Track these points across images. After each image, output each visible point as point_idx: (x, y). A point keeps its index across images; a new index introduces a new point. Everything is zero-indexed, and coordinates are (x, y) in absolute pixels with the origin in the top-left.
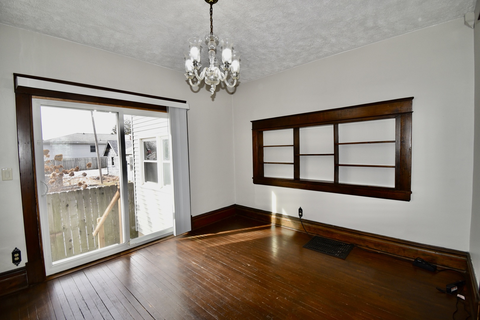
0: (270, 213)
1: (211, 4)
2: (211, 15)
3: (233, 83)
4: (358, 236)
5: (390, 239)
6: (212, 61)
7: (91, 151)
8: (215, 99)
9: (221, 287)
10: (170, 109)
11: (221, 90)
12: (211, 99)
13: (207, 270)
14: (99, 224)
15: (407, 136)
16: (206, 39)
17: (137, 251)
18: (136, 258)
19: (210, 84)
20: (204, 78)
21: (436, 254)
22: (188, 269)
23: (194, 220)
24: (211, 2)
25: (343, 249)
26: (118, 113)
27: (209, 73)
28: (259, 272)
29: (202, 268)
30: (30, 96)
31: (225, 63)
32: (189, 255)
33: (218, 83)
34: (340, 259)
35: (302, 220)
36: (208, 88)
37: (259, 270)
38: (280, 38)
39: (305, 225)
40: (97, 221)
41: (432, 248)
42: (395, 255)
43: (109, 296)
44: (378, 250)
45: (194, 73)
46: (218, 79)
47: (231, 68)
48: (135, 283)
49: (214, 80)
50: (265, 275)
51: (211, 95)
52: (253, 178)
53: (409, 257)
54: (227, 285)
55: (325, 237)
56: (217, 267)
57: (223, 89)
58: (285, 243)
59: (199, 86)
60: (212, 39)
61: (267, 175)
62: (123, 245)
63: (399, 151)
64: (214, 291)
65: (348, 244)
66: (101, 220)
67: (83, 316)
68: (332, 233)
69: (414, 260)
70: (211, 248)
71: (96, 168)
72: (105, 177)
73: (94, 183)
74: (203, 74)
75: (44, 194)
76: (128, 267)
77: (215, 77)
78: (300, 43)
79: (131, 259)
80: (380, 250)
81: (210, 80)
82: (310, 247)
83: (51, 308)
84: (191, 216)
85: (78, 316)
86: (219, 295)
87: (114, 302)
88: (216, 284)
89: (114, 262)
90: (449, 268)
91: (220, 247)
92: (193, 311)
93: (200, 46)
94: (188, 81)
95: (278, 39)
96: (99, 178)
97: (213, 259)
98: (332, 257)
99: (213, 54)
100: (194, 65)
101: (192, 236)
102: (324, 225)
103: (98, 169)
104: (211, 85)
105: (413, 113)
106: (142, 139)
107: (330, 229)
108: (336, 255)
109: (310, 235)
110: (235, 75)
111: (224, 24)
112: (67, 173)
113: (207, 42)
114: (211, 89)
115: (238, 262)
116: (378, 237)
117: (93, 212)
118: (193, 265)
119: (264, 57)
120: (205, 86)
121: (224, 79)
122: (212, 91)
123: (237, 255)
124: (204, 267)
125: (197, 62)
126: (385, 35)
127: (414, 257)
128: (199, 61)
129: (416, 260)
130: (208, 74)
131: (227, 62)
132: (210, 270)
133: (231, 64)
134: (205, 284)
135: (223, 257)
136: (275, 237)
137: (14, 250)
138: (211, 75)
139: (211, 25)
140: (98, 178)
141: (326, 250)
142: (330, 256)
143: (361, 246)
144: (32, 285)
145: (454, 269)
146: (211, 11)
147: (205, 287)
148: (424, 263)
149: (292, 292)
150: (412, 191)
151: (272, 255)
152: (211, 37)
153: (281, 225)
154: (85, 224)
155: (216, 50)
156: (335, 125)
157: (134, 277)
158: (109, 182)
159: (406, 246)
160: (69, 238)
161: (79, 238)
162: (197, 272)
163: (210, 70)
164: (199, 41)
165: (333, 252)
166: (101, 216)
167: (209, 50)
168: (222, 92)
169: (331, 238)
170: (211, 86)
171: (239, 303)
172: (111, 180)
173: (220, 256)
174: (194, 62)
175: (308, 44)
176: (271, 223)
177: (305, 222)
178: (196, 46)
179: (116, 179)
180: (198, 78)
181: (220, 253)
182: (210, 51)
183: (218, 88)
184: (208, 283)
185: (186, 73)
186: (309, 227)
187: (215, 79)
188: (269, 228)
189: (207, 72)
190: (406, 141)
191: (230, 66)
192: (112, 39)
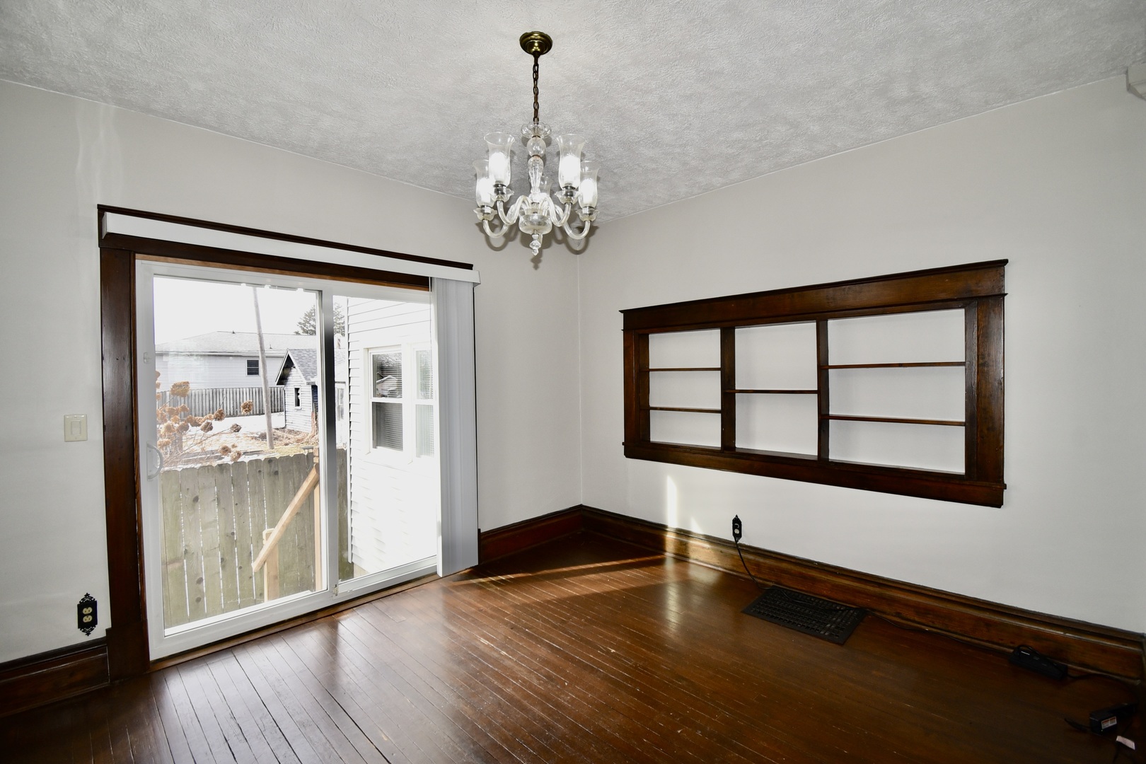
0: (662, 528)
1: (536, 55)
2: (536, 79)
3: (581, 229)
4: (877, 590)
5: (954, 599)
6: (536, 181)
7: (249, 374)
8: (541, 265)
9: (549, 700)
10: (435, 284)
11: (554, 245)
12: (532, 264)
13: (515, 660)
14: (268, 544)
15: (993, 352)
16: (524, 132)
17: (354, 609)
18: (351, 626)
19: (530, 232)
20: (518, 219)
21: (1067, 637)
22: (470, 654)
23: (485, 539)
24: (536, 51)
25: (839, 620)
26: (320, 292)
27: (528, 207)
28: (636, 668)
29: (504, 653)
30: (132, 255)
31: (566, 187)
32: (473, 621)
33: (547, 231)
34: (830, 644)
35: (740, 547)
36: (527, 240)
37: (636, 664)
38: (690, 124)
39: (749, 560)
40: (264, 537)
41: (1055, 622)
42: (964, 636)
43: (290, 711)
44: (924, 625)
45: (495, 207)
46: (549, 222)
47: (577, 198)
48: (349, 683)
49: (539, 224)
50: (651, 676)
51: (531, 257)
52: (623, 444)
53: (1000, 642)
54: (562, 696)
55: (797, 589)
56: (538, 652)
57: (559, 242)
58: (696, 600)
59: (506, 235)
60: (538, 132)
61: (656, 437)
62: (323, 594)
63: (975, 387)
64: (531, 710)
65: (851, 608)
66: (272, 536)
67: (233, 755)
68: (814, 580)
69: (1012, 651)
70: (524, 607)
71: (258, 412)
72: (279, 433)
73: (253, 447)
74: (515, 209)
75: (154, 472)
76: (332, 647)
77: (543, 217)
78: (737, 135)
79: (340, 627)
80: (930, 624)
81: (532, 223)
82: (760, 612)
83: (160, 734)
84: (479, 530)
85: (223, 754)
86: (543, 719)
87: (301, 725)
88: (536, 693)
89: (302, 633)
90: (1099, 673)
91: (545, 605)
92: (482, 754)
93: (511, 151)
94: (480, 225)
95: (687, 127)
96: (265, 436)
97: (528, 634)
98: (813, 638)
99: (538, 167)
100: (497, 191)
101: (481, 578)
102: (793, 560)
103: (263, 414)
104: (533, 234)
105: (1006, 297)
106: (368, 349)
107: (807, 570)
108: (822, 632)
109: (760, 583)
110: (586, 211)
111: (564, 97)
112: (196, 424)
113: (525, 141)
114: (534, 242)
115: (588, 642)
116: (923, 591)
117: (253, 517)
118: (482, 647)
119: (654, 166)
120: (519, 236)
121: (563, 222)
122: (534, 248)
123: (585, 625)
124: (507, 652)
125: (503, 185)
126: (939, 115)
127: (1012, 643)
128: (507, 183)
129: (1018, 649)
130: (527, 210)
131: (570, 184)
132: (522, 659)
133: (577, 190)
134: (509, 690)
135: (553, 631)
136: (674, 585)
137: (83, 599)
138: (534, 213)
139: (536, 102)
140: (263, 437)
141: (797, 620)
142: (809, 636)
143: (884, 613)
144: (117, 682)
145: (1111, 675)
146: (536, 72)
147: (511, 699)
148: (1037, 659)
149: (715, 718)
150: (1005, 482)
151: (667, 629)
152: (534, 129)
153: (688, 557)
154: (234, 543)
155: (544, 158)
156: (821, 323)
157: (347, 670)
158: (286, 444)
159: (993, 617)
160: (197, 574)
161: (219, 576)
162: (492, 664)
163: (530, 202)
164: (509, 141)
165: (814, 625)
166: (273, 525)
167: (529, 157)
168: (556, 249)
169: (810, 592)
170: (533, 236)
171: (590, 740)
172: (291, 441)
173: (546, 628)
174: (496, 186)
175: (756, 136)
176: (665, 551)
177: (747, 552)
178: (503, 150)
179: (303, 439)
180: (505, 220)
181: (544, 620)
182: (532, 159)
183: (548, 241)
184: (515, 688)
185: (478, 209)
186: (758, 565)
187: (542, 222)
188: (661, 562)
189: (524, 207)
190: (991, 364)
191: (576, 194)
192: (312, 130)
